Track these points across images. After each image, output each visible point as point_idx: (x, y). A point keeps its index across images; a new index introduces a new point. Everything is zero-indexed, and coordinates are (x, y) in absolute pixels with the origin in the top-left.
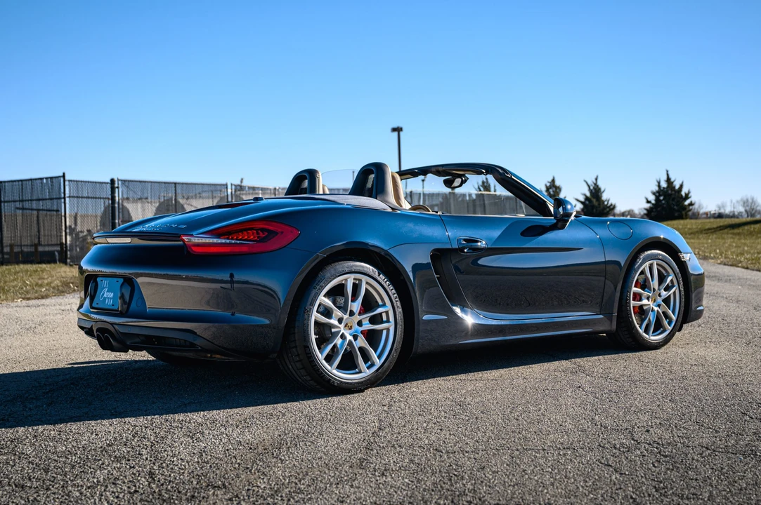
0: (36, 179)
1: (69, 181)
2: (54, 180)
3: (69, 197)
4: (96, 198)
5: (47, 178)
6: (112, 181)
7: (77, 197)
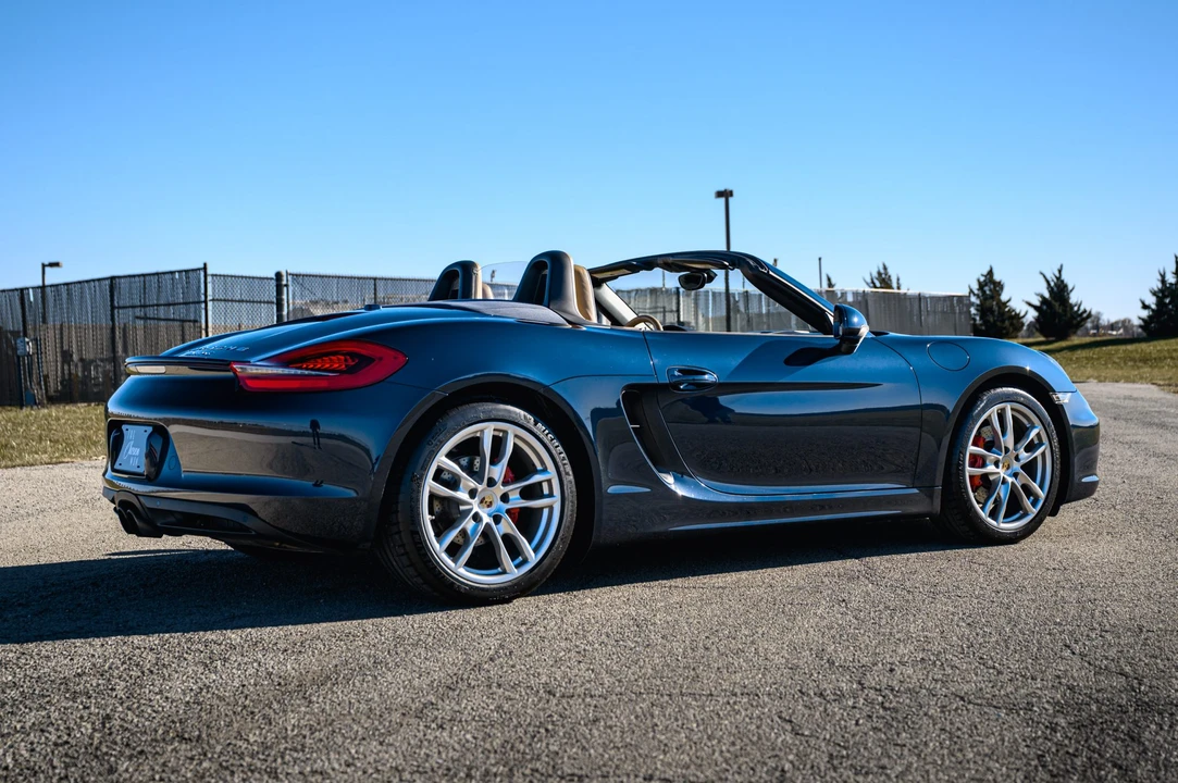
0: (164, 273)
1: (213, 275)
2: (191, 274)
3: (213, 300)
4: (253, 302)
5: (180, 272)
6: (279, 276)
7: (225, 300)
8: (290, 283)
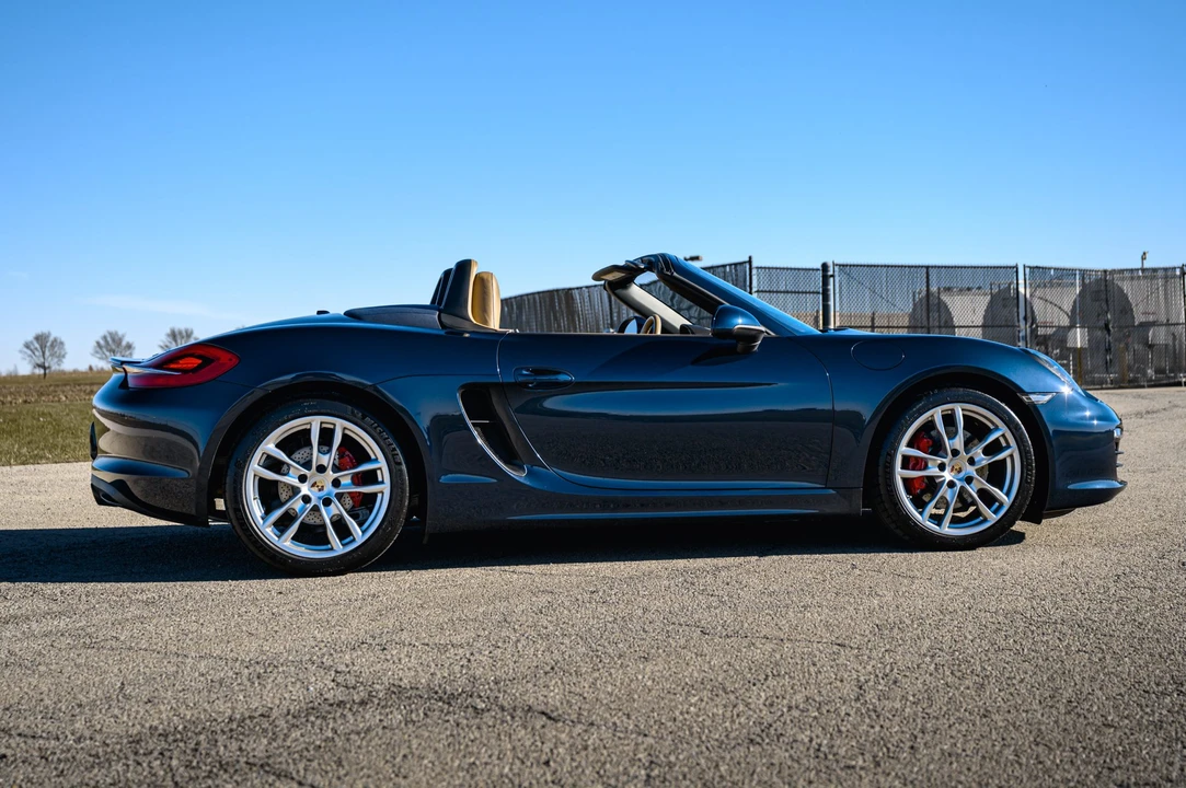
0: (718, 267)
2: (738, 267)
3: (758, 291)
4: (799, 292)
5: (730, 265)
6: (825, 267)
7: (770, 292)
8: (836, 274)
